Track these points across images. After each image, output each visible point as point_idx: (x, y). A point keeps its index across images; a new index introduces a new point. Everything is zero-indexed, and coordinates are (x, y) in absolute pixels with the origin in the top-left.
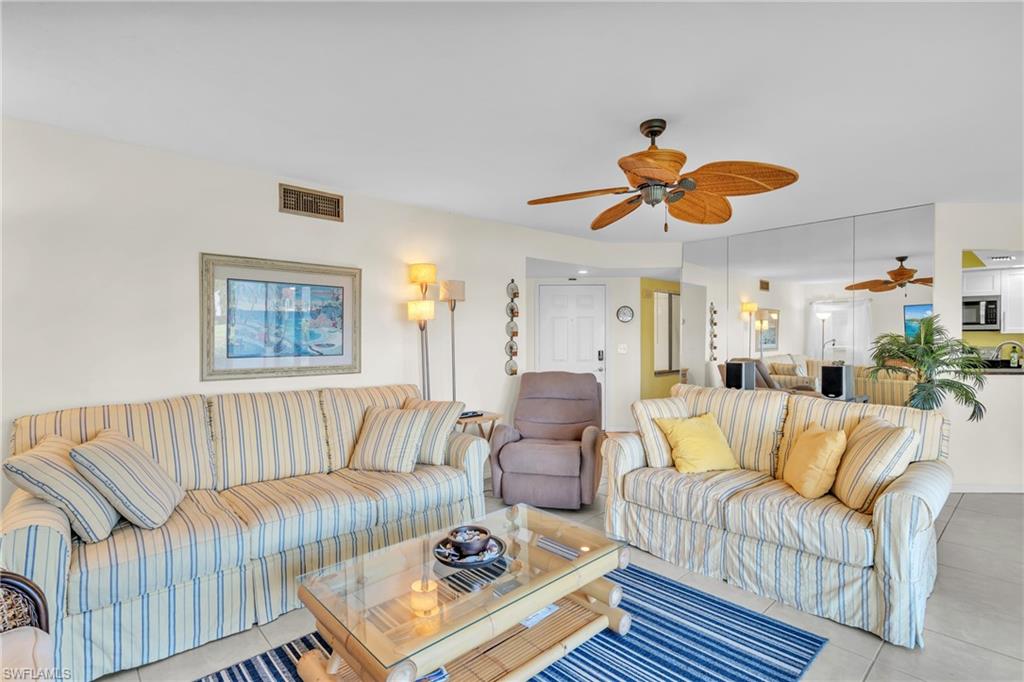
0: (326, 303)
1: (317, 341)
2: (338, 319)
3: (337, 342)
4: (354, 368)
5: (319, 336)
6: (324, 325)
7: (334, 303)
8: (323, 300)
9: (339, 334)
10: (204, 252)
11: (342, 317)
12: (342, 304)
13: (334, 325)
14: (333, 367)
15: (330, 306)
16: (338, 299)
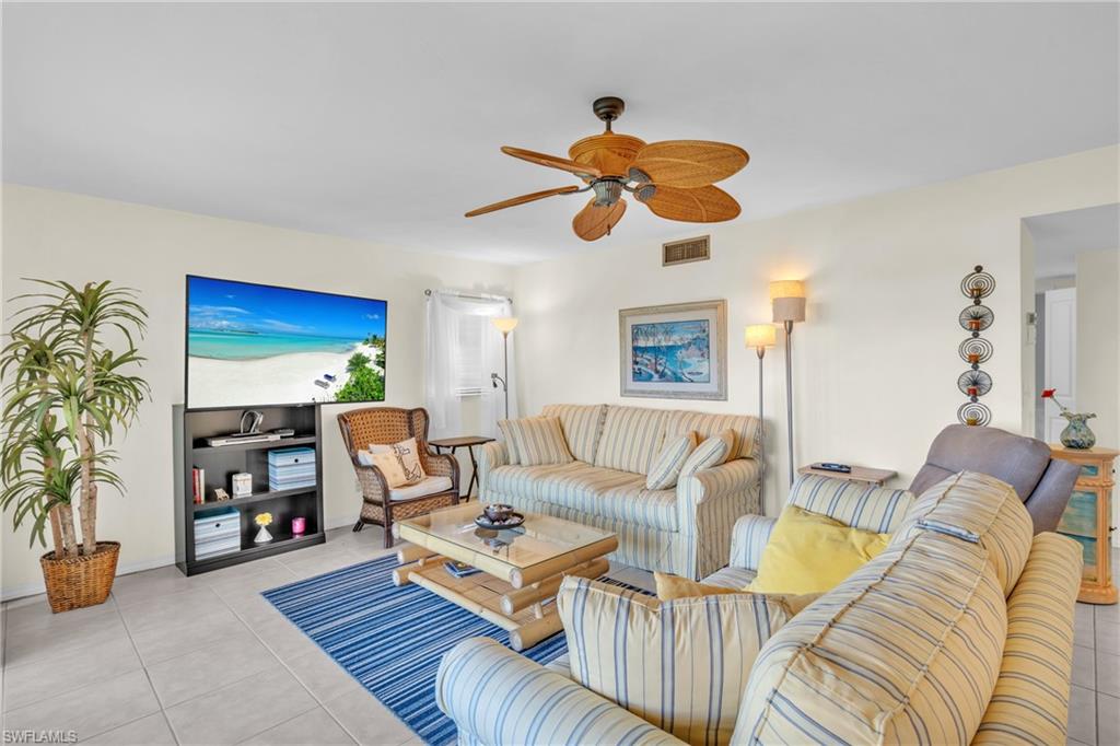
0: (695, 336)
1: (689, 370)
2: (705, 350)
3: (705, 370)
4: (721, 395)
5: (690, 365)
6: (694, 356)
7: (702, 335)
8: (692, 333)
9: (706, 363)
10: (622, 308)
11: (708, 347)
12: (708, 336)
13: (702, 355)
14: (701, 393)
15: (698, 338)
16: (704, 331)
